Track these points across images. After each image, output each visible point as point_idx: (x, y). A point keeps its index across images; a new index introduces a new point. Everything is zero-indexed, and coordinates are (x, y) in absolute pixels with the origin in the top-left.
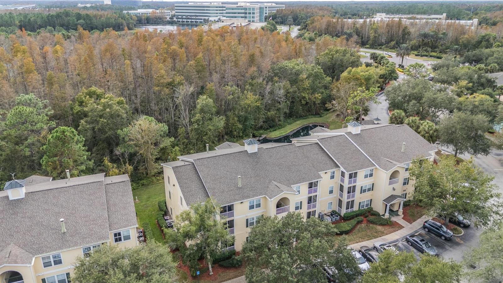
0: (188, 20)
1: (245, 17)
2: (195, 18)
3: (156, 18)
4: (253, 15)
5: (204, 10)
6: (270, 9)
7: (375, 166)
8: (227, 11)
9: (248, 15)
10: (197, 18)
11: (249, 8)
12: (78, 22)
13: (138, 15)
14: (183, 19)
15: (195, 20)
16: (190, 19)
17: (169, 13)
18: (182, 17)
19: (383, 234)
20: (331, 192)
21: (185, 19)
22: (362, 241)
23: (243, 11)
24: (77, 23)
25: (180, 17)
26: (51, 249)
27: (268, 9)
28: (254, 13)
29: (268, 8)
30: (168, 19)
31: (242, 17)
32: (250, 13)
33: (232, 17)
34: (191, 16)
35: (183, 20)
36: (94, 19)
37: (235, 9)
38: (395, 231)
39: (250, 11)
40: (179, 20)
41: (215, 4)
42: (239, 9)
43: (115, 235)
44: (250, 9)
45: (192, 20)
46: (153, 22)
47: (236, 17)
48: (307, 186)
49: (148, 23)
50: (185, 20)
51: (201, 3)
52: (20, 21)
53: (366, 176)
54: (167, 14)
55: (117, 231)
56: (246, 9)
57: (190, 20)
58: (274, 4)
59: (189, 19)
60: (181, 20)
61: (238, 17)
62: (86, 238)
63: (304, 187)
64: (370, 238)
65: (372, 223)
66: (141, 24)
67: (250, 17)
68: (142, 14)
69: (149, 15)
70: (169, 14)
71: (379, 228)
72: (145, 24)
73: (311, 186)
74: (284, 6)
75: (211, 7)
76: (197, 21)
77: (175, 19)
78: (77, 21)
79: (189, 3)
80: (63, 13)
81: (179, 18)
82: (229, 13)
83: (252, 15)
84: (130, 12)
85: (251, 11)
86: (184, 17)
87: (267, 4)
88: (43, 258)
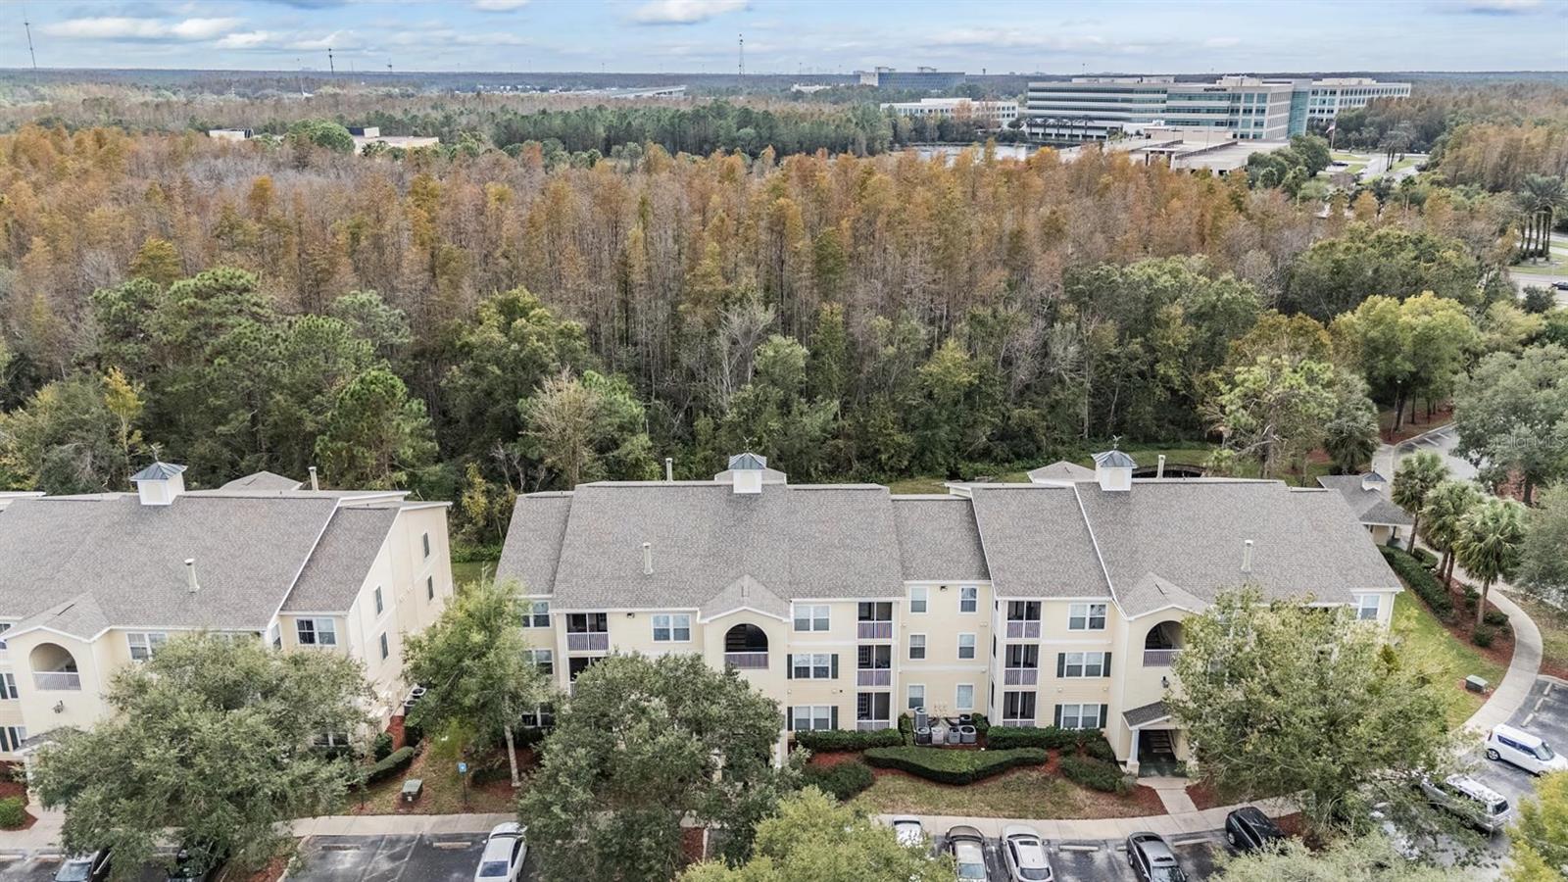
0: (1062, 131)
1: (1232, 124)
2: (1083, 124)
3: (967, 125)
4: (1259, 118)
5: (1116, 101)
6: (1349, 97)
7: (1110, 594)
8: (1170, 103)
9: (1240, 117)
10: (1090, 124)
11: (1246, 95)
12: (739, 134)
13: (918, 115)
14: (1049, 126)
15: (1083, 132)
16: (1068, 127)
17: (1014, 108)
18: (1045, 121)
19: (1076, 812)
20: (967, 652)
21: (1053, 126)
22: (988, 816)
23: (1225, 104)
24: (736, 134)
25: (1039, 121)
26: (149, 619)
27: (1338, 98)
28: (1263, 111)
29: (1338, 93)
30: (1005, 127)
31: (1218, 124)
32: (1247, 111)
33: (1186, 123)
34: (1071, 118)
35: (1048, 131)
36: (782, 125)
37: (1200, 97)
38: (1122, 815)
39: (1249, 105)
40: (1034, 130)
41: (1154, 81)
42: (1211, 98)
43: (301, 624)
44: (1249, 97)
45: (1075, 132)
46: (959, 137)
47: (1197, 123)
48: (855, 611)
49: (941, 138)
50: (1054, 131)
51: (1109, 80)
52: (609, 129)
53: (1076, 624)
54: (1006, 112)
55: (305, 615)
56: (1236, 98)
57: (1067, 132)
58: (1367, 82)
59: (1064, 127)
60: (1040, 131)
61: (1207, 123)
62: (225, 612)
63: (844, 616)
64: (1021, 813)
65: (1066, 777)
66: (922, 141)
67: (1246, 124)
68: (930, 111)
69: (949, 115)
70: (1011, 112)
71: (1080, 795)
72: (933, 140)
73: (866, 612)
74: (1409, 86)
75: (1137, 92)
76: (1089, 133)
77: (1025, 128)
78: (738, 130)
79: (1074, 80)
80: (711, 109)
81: (1037, 125)
82: (1179, 110)
83: (1254, 117)
84: (897, 106)
85: (1255, 105)
86: (1051, 121)
87: (1341, 80)
88: (131, 637)
